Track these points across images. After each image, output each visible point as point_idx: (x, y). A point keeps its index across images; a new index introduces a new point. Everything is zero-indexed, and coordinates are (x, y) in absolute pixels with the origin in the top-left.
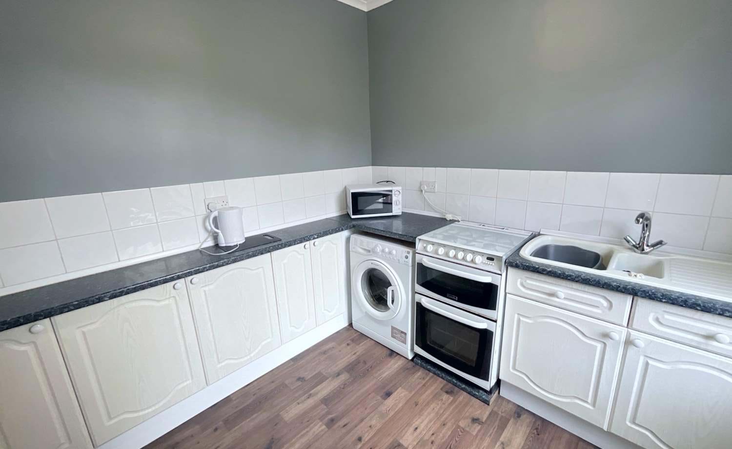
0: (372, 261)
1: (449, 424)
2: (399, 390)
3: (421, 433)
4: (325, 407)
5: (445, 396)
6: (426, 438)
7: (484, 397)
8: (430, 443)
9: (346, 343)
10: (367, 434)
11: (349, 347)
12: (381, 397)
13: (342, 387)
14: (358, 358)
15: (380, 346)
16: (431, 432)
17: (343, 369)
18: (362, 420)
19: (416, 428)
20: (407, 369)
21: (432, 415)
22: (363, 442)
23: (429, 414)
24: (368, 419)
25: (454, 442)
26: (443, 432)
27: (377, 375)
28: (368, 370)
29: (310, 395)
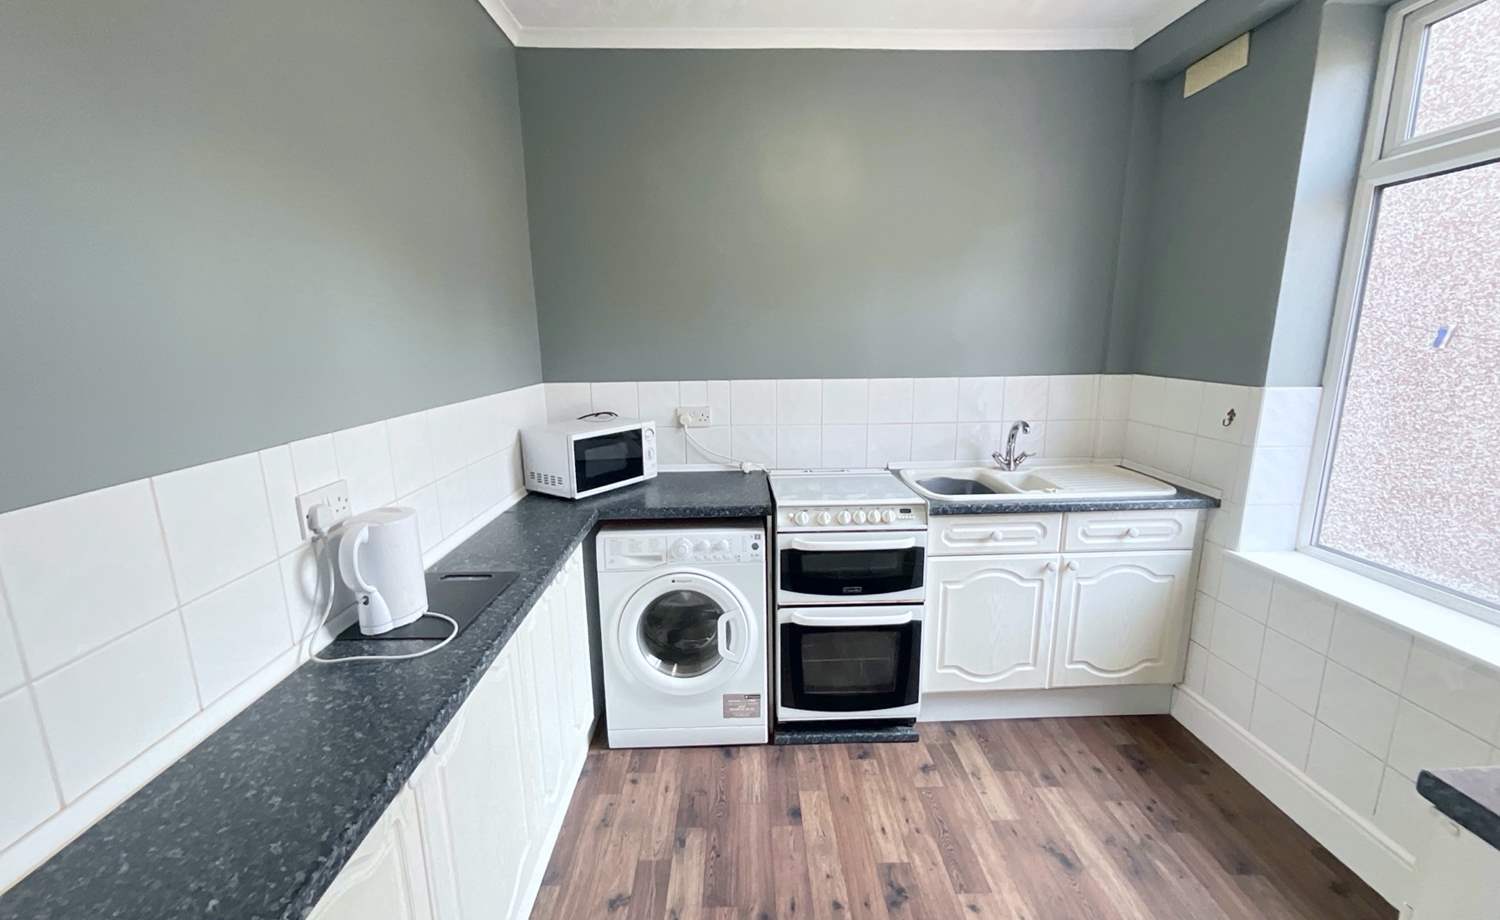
0: (671, 577)
1: (908, 796)
2: (803, 797)
3: (894, 831)
4: (726, 909)
5: (865, 764)
6: (905, 830)
7: (909, 733)
8: (916, 834)
9: (627, 781)
10: (837, 890)
11: (642, 785)
12: (791, 824)
13: (713, 854)
14: (683, 792)
15: (695, 749)
16: (903, 821)
17: (677, 826)
18: (807, 880)
19: (883, 829)
20: (778, 759)
21: (879, 797)
22: (846, 907)
23: (874, 799)
24: (811, 869)
25: (935, 811)
26: (913, 809)
27: (745, 796)
28: (722, 800)
29: (673, 912)
